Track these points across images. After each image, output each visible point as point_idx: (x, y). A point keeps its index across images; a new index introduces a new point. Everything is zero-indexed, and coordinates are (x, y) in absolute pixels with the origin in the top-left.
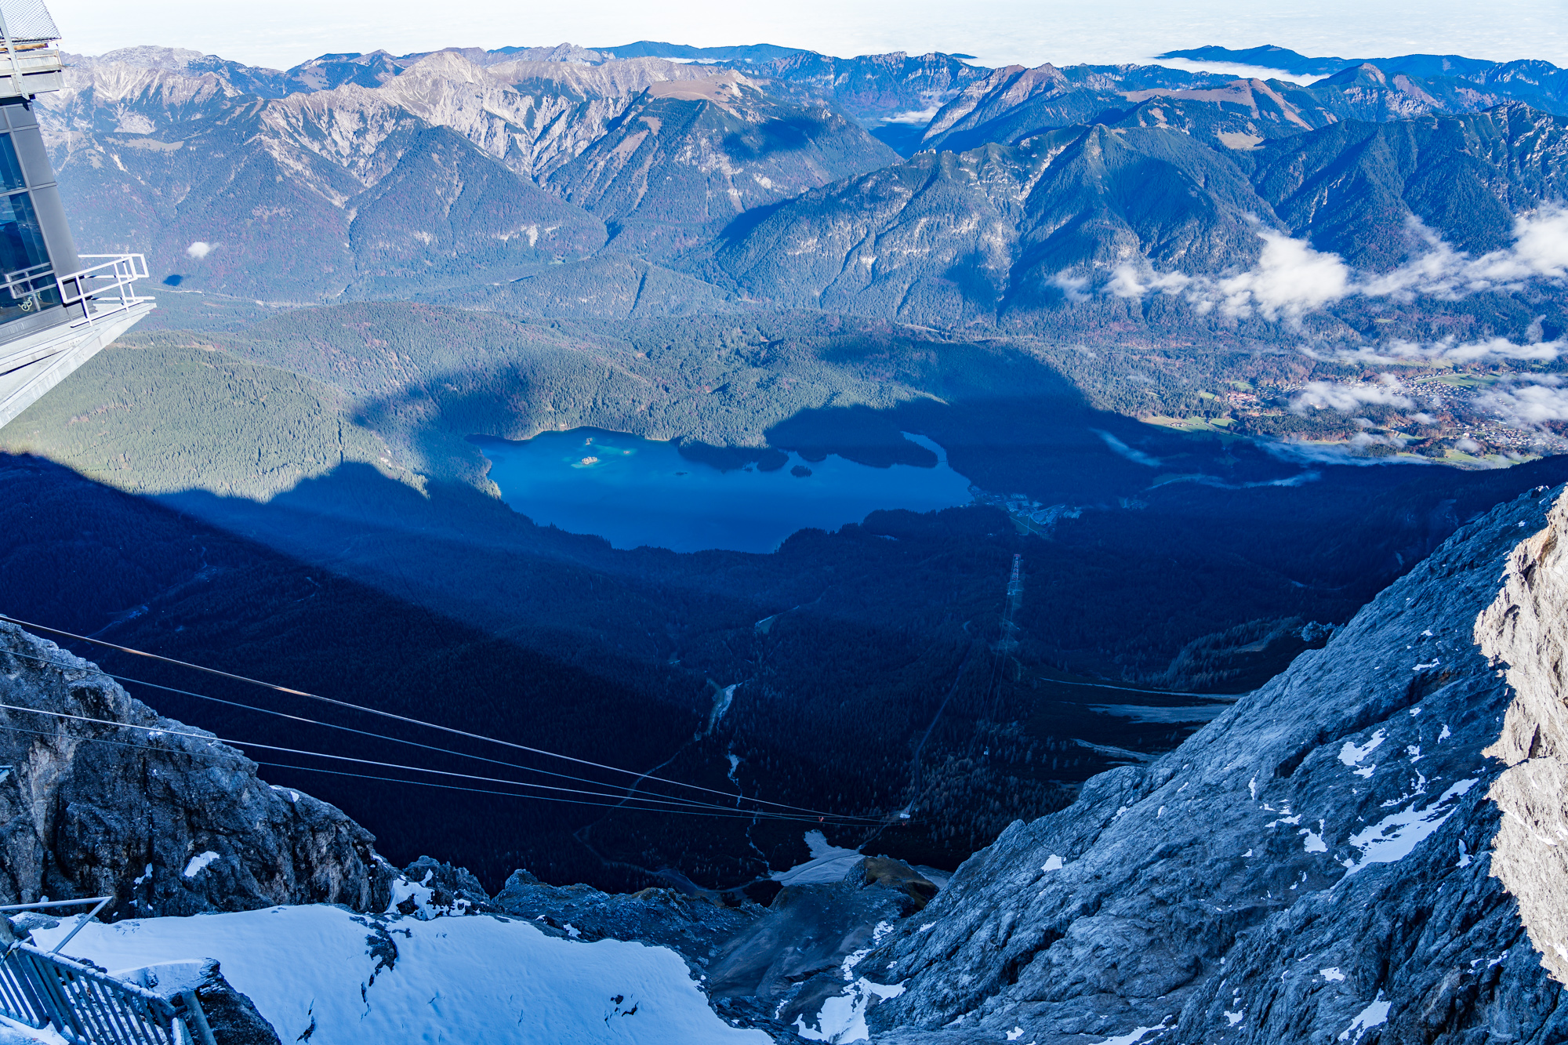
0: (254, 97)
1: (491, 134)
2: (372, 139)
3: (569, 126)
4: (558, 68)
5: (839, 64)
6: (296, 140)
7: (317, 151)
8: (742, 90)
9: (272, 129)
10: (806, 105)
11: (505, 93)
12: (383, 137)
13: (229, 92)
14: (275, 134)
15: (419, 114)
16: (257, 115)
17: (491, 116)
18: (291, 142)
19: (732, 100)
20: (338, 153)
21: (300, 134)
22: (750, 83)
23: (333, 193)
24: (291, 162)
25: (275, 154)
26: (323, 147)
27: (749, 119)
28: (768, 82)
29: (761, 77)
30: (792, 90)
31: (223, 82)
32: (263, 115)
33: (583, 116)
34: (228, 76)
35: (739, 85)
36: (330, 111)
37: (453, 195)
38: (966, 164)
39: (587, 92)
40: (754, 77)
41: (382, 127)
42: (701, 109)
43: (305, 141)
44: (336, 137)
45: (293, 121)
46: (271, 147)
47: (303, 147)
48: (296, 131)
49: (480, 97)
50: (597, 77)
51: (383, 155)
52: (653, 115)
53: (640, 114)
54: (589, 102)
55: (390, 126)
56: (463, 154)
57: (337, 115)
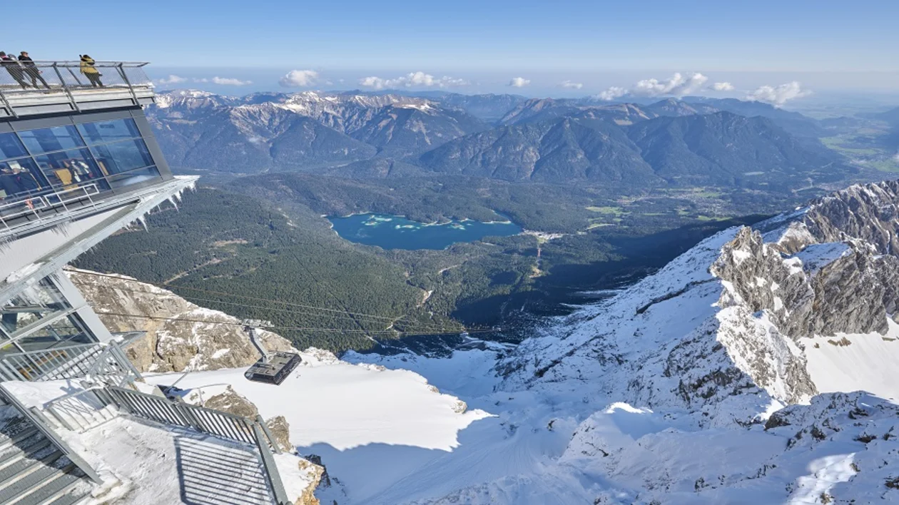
0: (227, 106)
2: (277, 120)
3: (359, 117)
6: (246, 120)
7: (254, 123)
12: (282, 120)
13: (216, 105)
17: (327, 113)
18: (243, 121)
20: (263, 124)
24: (244, 128)
25: (237, 125)
31: (213, 101)
32: (231, 112)
33: (365, 113)
35: (428, 104)
36: (260, 111)
37: (313, 139)
39: (366, 106)
41: (281, 116)
42: (413, 112)
45: (244, 114)
46: (235, 123)
47: (249, 122)
48: (245, 117)
51: (282, 126)
52: (394, 113)
53: (388, 113)
54: (367, 109)
55: (284, 117)
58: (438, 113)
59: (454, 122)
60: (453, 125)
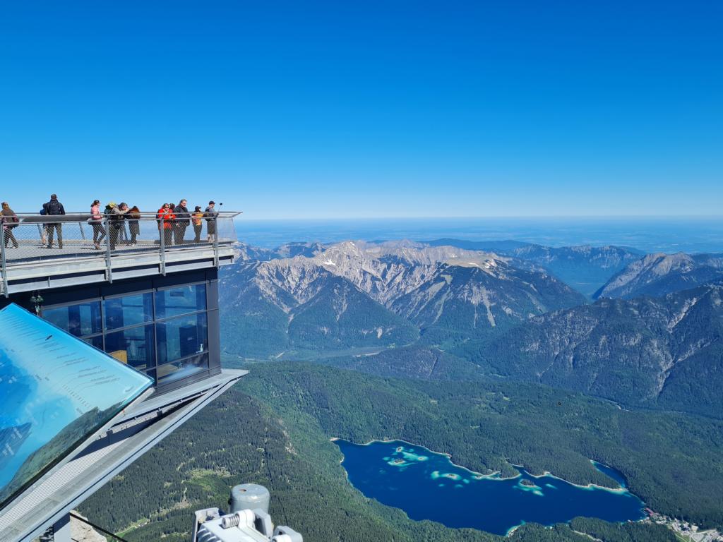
0: (256, 260)
1: (364, 281)
2: (306, 281)
3: (404, 278)
4: (401, 250)
5: (552, 251)
6: (271, 280)
7: (280, 286)
8: (497, 263)
9: (261, 275)
10: (532, 271)
11: (373, 261)
12: (312, 281)
13: (245, 259)
14: (262, 278)
15: (330, 271)
16: (256, 269)
17: (365, 273)
18: (268, 281)
19: (491, 267)
20: (289, 287)
21: (273, 278)
22: (502, 259)
23: (284, 306)
24: (267, 291)
25: (261, 287)
26: (283, 284)
27: (500, 277)
28: (511, 259)
29: (507, 256)
30: (525, 263)
31: (243, 254)
32: (258, 269)
33: (411, 273)
34: (246, 251)
35: (495, 260)
36: (289, 267)
37: (342, 310)
38: (632, 306)
39: (414, 262)
40: (504, 256)
41: (312, 276)
42: (475, 271)
43: (275, 281)
44: (290, 279)
45: (271, 272)
46: (259, 283)
47: (274, 284)
48: (272, 276)
49: (361, 263)
50: (420, 255)
51: (310, 290)
52: (448, 274)
53: (441, 274)
54: (415, 267)
55: (316, 275)
56: (349, 290)
57: (291, 269)
58: (508, 274)
59: (530, 290)
60: (529, 295)
